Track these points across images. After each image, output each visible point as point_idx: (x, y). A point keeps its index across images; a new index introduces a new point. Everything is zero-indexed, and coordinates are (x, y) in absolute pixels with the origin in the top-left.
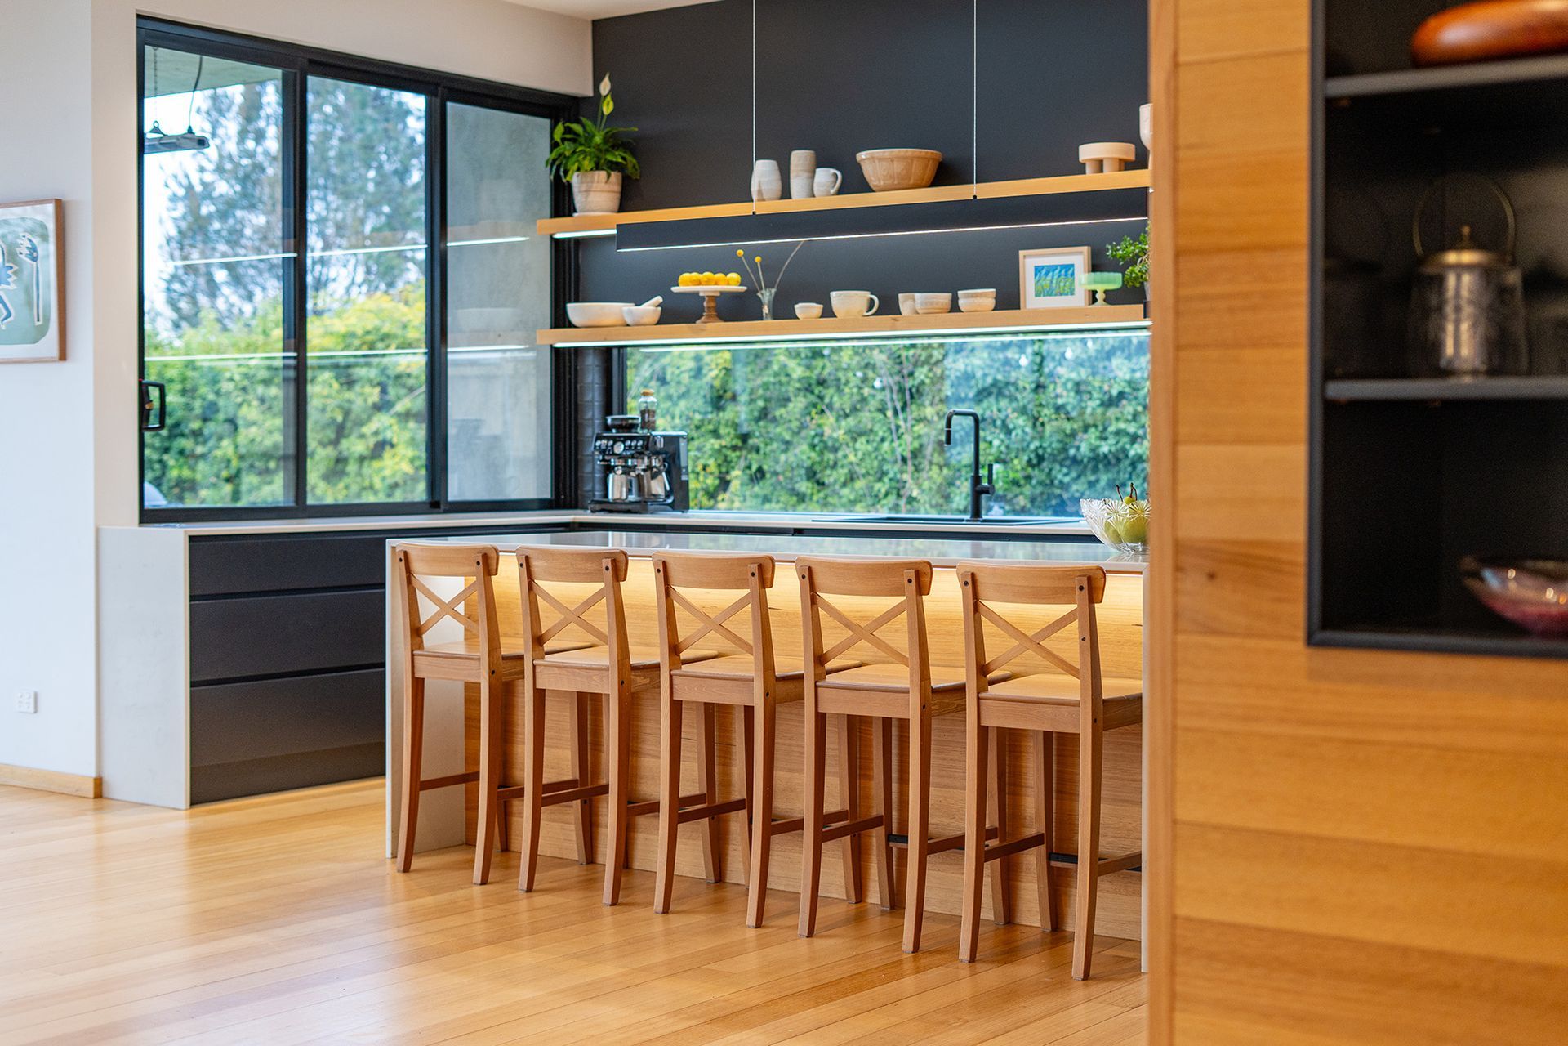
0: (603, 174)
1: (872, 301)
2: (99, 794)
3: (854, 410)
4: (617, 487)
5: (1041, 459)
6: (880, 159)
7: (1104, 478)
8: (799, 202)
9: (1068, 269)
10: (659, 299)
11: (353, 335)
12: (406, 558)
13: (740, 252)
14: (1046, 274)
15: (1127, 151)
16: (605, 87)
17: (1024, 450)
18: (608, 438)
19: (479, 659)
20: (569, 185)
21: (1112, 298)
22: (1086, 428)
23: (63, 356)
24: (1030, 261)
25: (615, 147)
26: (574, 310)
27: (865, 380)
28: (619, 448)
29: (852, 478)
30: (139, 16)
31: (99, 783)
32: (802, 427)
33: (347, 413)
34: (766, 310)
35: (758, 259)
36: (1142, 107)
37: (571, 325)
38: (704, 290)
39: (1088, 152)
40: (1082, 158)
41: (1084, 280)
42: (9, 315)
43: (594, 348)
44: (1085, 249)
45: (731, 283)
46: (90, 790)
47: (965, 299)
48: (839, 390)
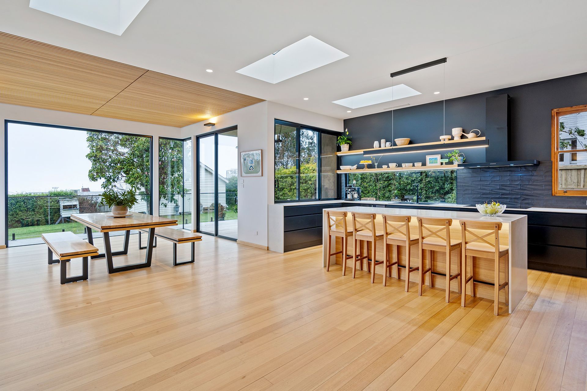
0: (346, 144)
1: (396, 165)
2: (268, 250)
3: (369, 182)
4: (349, 196)
5: (400, 190)
6: (400, 140)
7: (411, 193)
8: (383, 147)
9: (436, 159)
10: (357, 165)
11: (293, 171)
12: (328, 213)
13: (372, 157)
14: (432, 160)
15: (450, 137)
16: (346, 130)
17: (398, 188)
18: (348, 188)
19: (343, 233)
20: (340, 147)
21: (446, 164)
22: (408, 185)
23: (262, 176)
24: (428, 158)
25: (348, 140)
26: (341, 167)
27: (371, 177)
28: (350, 190)
29: (369, 192)
30: (275, 119)
31: (268, 247)
32: (361, 184)
33: (292, 182)
34: (376, 167)
35: (374, 158)
36: (453, 129)
37: (341, 170)
38: (365, 163)
39: (441, 137)
40: (440, 139)
41: (440, 161)
42: (253, 169)
43: (344, 173)
44: (440, 155)
45: (370, 162)
46: (266, 249)
47: (416, 164)
48: (367, 179)
